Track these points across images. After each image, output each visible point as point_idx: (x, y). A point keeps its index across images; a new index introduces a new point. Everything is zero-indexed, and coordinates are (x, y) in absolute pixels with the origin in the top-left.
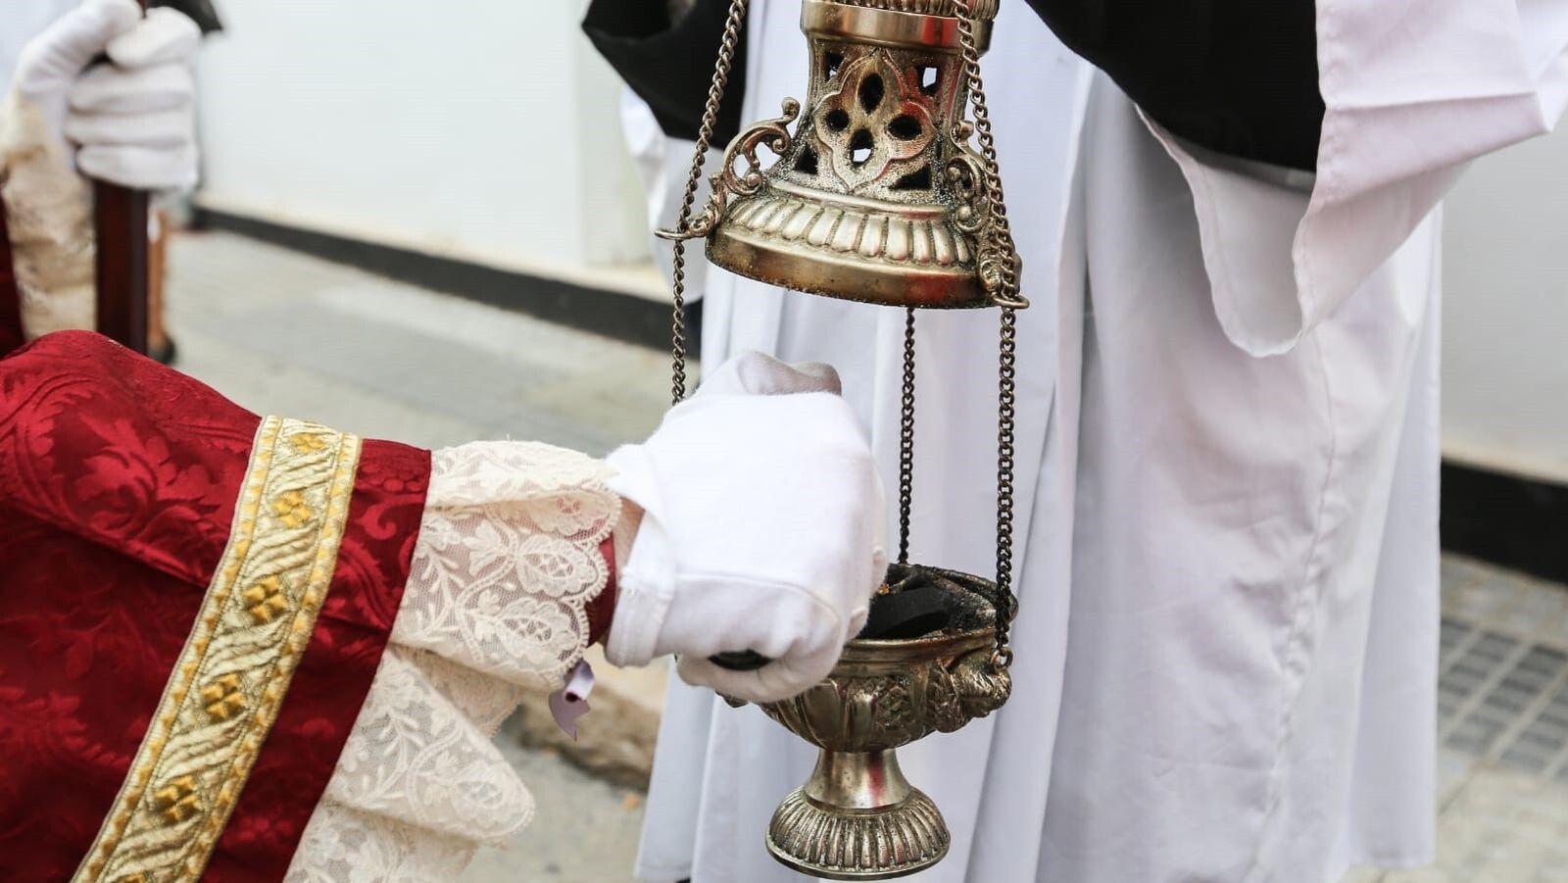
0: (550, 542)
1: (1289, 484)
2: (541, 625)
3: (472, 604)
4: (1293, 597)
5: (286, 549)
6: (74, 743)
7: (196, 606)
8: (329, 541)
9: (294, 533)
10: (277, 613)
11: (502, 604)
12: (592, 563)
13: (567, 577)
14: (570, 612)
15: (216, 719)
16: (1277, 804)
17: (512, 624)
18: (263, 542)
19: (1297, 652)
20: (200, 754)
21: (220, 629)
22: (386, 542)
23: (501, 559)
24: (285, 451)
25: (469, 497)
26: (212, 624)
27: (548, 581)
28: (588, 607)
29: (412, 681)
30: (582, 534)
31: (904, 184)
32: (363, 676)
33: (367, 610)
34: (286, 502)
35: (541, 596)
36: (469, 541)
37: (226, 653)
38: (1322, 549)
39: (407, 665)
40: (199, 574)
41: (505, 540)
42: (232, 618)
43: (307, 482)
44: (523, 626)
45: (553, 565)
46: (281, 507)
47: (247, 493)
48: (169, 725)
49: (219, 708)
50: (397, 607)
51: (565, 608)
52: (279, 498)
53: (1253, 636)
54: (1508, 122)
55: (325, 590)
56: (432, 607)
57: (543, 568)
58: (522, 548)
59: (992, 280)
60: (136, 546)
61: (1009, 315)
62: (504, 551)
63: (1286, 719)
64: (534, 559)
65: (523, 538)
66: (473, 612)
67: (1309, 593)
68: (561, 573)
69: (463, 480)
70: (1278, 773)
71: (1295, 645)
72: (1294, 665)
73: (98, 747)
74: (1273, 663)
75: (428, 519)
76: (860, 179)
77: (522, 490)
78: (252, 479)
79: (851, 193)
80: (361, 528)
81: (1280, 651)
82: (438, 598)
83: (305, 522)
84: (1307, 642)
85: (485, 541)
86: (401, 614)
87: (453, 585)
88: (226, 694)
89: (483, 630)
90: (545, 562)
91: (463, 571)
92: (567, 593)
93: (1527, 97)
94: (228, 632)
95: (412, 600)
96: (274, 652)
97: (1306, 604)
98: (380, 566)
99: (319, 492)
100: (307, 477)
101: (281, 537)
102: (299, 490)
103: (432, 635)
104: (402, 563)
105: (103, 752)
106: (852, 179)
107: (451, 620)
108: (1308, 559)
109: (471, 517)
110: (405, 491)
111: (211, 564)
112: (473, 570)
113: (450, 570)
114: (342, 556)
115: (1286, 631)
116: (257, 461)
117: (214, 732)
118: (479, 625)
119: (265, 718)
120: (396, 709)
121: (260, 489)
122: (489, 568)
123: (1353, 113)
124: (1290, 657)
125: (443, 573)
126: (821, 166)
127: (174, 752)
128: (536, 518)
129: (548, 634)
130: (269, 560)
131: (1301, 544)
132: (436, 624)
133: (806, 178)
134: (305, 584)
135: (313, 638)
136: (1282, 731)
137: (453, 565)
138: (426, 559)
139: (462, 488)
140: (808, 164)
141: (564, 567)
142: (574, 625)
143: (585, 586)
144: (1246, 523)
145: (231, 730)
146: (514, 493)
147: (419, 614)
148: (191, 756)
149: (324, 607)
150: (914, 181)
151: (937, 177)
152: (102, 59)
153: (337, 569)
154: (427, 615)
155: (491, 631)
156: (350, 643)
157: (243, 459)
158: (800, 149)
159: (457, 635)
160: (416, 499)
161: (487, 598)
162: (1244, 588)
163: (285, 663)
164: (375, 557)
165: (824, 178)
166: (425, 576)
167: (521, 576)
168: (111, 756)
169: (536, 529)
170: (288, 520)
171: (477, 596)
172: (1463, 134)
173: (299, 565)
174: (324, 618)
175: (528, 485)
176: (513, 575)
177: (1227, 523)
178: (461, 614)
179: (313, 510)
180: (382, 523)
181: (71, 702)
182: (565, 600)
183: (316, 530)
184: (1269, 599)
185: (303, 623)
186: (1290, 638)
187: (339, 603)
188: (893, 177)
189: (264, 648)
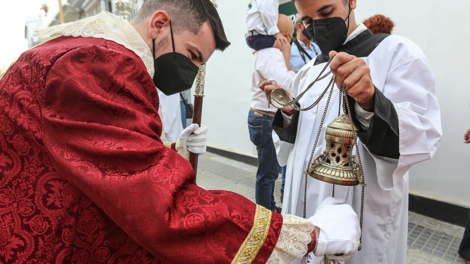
0: (302, 233)
1: (387, 208)
2: (300, 247)
3: (289, 242)
4: (387, 227)
5: (261, 228)
6: (224, 256)
7: (246, 236)
8: (268, 227)
9: (263, 226)
10: (259, 239)
11: (294, 243)
12: (309, 237)
13: (305, 239)
14: (305, 246)
15: (246, 256)
16: (384, 262)
17: (295, 246)
18: (258, 227)
19: (388, 236)
20: (243, 261)
21: (249, 240)
22: (276, 229)
23: (294, 235)
24: (261, 211)
25: (290, 223)
26: (248, 239)
27: (301, 239)
28: (308, 245)
29: (277, 254)
30: (308, 232)
31: (345, 165)
32: (270, 252)
33: (272, 241)
34: (262, 220)
35: (300, 242)
36: (289, 231)
37: (250, 244)
38: (392, 219)
39: (277, 251)
40: (248, 230)
41: (295, 231)
42: (252, 239)
43: (264, 217)
44: (297, 247)
45: (303, 236)
46: (261, 221)
47: (256, 218)
48: (239, 255)
49: (247, 254)
50: (277, 241)
51: (304, 245)
52: (260, 219)
53: (380, 233)
54: (426, 157)
55: (266, 236)
56: (282, 242)
57: (301, 237)
58: (297, 233)
59: (360, 181)
60: (239, 224)
61: (363, 187)
62: (295, 233)
63: (386, 247)
64: (299, 235)
65: (298, 231)
66: (289, 243)
67: (390, 226)
68: (304, 238)
69: (288, 220)
70: (385, 256)
71: (387, 234)
72: (388, 238)
73: (227, 257)
74: (384, 238)
75: (283, 226)
76: (338, 165)
77: (299, 223)
78: (256, 216)
79: (337, 167)
80: (272, 226)
81: (385, 236)
82: (283, 240)
83: (264, 224)
84: (389, 234)
85: (292, 231)
86: (277, 242)
87: (286, 238)
88: (248, 252)
89: (290, 247)
90: (301, 236)
91: (288, 236)
92: (305, 242)
93: (429, 153)
94: (250, 241)
95: (279, 240)
96: (257, 246)
97: (389, 228)
98: (275, 233)
99: (266, 219)
100: (264, 216)
101: (261, 226)
102: (263, 218)
103: (282, 247)
104: (278, 233)
105: (228, 258)
106: (337, 165)
107: (285, 244)
108: (390, 220)
109: (290, 226)
110: (280, 221)
111: (250, 230)
112: (289, 236)
113: (286, 235)
114: (269, 231)
115: (386, 232)
116: (257, 213)
117: (245, 258)
118: (290, 246)
119: (254, 257)
120: (274, 259)
121: (257, 217)
122: (292, 236)
123: (404, 155)
124: (387, 236)
125: (284, 236)
126: (331, 162)
127: (239, 260)
128: (300, 228)
129: (301, 249)
130: (259, 230)
131: (389, 218)
132: (283, 245)
133: (329, 164)
134: (263, 235)
135: (264, 245)
136: (385, 249)
137: (286, 234)
138: (282, 233)
139: (288, 221)
140: (328, 161)
141: (304, 237)
142: (305, 248)
143: (308, 241)
144: (380, 214)
145: (248, 258)
146: (297, 223)
147: (280, 243)
148: (241, 261)
149: (266, 239)
150: (347, 165)
151: (350, 164)
152: (193, 133)
153: (269, 233)
154: (281, 243)
155: (291, 247)
156: (269, 246)
157: (254, 212)
158: (326, 159)
159: (286, 247)
160: (281, 222)
161: (291, 241)
162: (379, 225)
163: (258, 248)
164: (275, 232)
165: (332, 164)
166: (282, 236)
167: (297, 238)
168: (229, 259)
169: (300, 230)
170: (262, 223)
171: (289, 240)
172: (419, 159)
173: (263, 231)
174: (266, 242)
175: (300, 222)
176: (296, 238)
177: (377, 214)
178: (287, 243)
179: (265, 222)
180: (276, 226)
181: (225, 249)
182: (304, 243)
183: (265, 225)
184: (383, 227)
185: (262, 242)
186: (387, 233)
187: (268, 239)
188: (344, 164)
189: (256, 245)
